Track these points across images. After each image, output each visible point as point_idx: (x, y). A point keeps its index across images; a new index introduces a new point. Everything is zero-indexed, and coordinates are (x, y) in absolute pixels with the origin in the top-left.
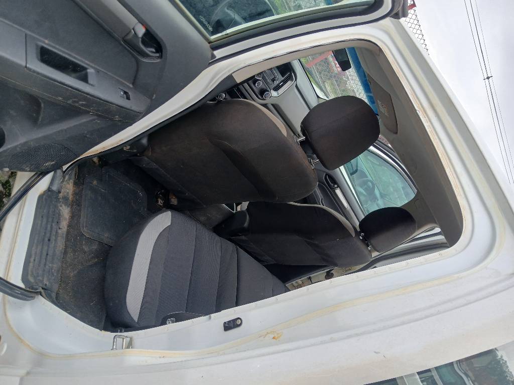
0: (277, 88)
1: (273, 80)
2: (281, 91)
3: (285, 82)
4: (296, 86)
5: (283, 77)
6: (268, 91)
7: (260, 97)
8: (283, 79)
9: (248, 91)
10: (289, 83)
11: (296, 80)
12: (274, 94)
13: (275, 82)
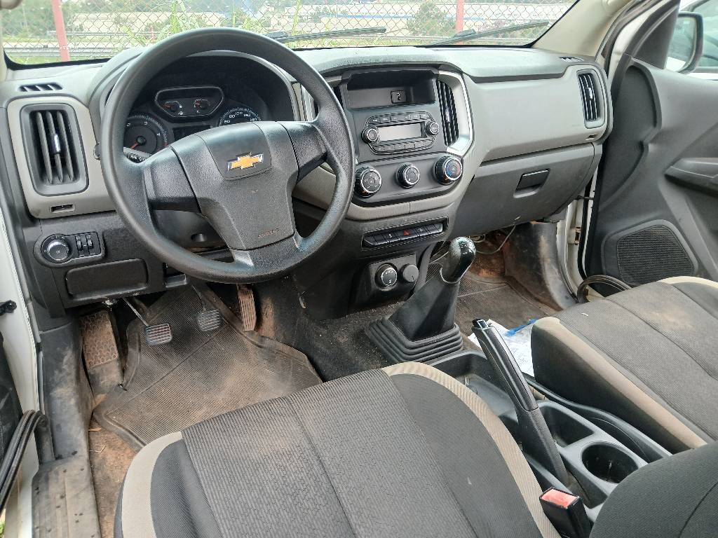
0: (451, 132)
1: (426, 132)
2: (464, 126)
3: (448, 103)
4: (478, 80)
5: (431, 101)
6: (442, 161)
7: (445, 188)
8: (437, 104)
9: (413, 210)
10: (458, 93)
11: (461, 73)
12: (459, 147)
13: (433, 130)
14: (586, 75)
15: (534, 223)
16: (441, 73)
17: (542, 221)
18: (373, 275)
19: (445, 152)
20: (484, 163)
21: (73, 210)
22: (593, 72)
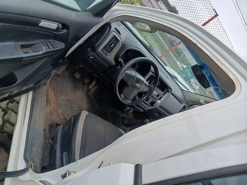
0: (160, 99)
2: (162, 99)
3: (165, 94)
4: (172, 94)
7: (151, 106)
8: (163, 93)
10: (167, 93)
11: (171, 91)
12: (159, 102)
14: (185, 107)
15: (150, 117)
16: (169, 89)
17: (152, 118)
18: (125, 106)
19: (157, 101)
20: (159, 106)
21: (102, 56)
22: (186, 107)
